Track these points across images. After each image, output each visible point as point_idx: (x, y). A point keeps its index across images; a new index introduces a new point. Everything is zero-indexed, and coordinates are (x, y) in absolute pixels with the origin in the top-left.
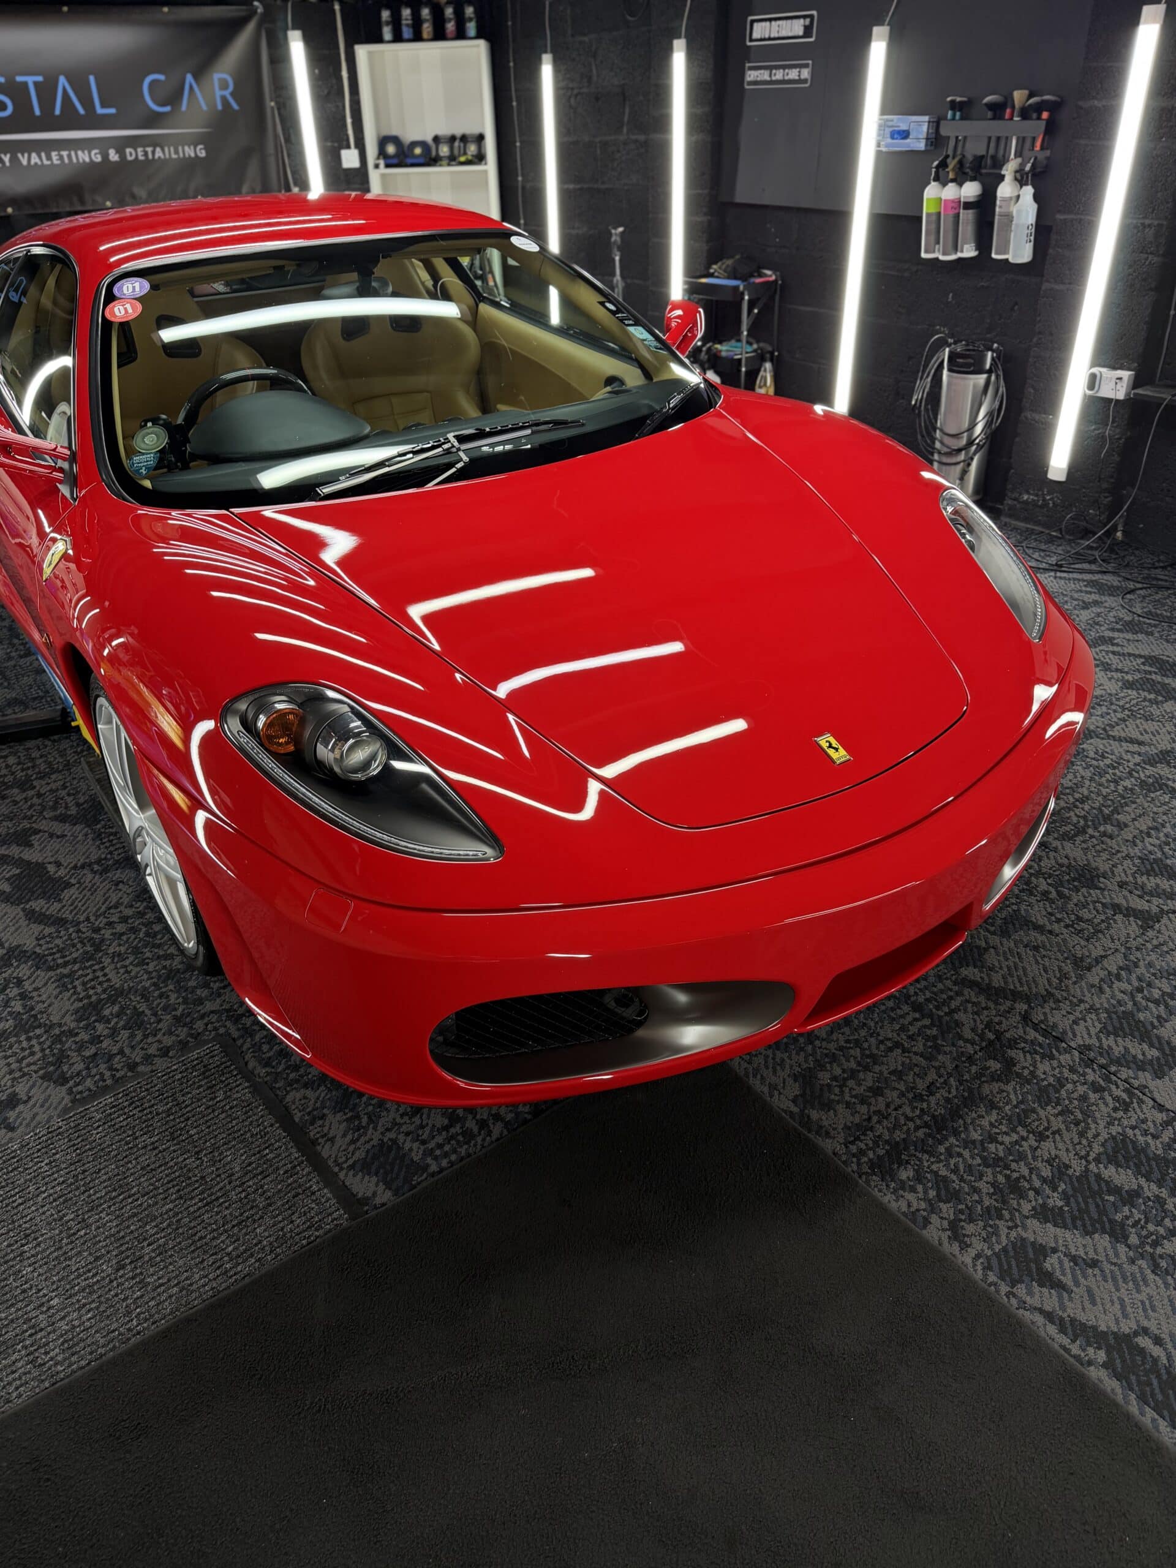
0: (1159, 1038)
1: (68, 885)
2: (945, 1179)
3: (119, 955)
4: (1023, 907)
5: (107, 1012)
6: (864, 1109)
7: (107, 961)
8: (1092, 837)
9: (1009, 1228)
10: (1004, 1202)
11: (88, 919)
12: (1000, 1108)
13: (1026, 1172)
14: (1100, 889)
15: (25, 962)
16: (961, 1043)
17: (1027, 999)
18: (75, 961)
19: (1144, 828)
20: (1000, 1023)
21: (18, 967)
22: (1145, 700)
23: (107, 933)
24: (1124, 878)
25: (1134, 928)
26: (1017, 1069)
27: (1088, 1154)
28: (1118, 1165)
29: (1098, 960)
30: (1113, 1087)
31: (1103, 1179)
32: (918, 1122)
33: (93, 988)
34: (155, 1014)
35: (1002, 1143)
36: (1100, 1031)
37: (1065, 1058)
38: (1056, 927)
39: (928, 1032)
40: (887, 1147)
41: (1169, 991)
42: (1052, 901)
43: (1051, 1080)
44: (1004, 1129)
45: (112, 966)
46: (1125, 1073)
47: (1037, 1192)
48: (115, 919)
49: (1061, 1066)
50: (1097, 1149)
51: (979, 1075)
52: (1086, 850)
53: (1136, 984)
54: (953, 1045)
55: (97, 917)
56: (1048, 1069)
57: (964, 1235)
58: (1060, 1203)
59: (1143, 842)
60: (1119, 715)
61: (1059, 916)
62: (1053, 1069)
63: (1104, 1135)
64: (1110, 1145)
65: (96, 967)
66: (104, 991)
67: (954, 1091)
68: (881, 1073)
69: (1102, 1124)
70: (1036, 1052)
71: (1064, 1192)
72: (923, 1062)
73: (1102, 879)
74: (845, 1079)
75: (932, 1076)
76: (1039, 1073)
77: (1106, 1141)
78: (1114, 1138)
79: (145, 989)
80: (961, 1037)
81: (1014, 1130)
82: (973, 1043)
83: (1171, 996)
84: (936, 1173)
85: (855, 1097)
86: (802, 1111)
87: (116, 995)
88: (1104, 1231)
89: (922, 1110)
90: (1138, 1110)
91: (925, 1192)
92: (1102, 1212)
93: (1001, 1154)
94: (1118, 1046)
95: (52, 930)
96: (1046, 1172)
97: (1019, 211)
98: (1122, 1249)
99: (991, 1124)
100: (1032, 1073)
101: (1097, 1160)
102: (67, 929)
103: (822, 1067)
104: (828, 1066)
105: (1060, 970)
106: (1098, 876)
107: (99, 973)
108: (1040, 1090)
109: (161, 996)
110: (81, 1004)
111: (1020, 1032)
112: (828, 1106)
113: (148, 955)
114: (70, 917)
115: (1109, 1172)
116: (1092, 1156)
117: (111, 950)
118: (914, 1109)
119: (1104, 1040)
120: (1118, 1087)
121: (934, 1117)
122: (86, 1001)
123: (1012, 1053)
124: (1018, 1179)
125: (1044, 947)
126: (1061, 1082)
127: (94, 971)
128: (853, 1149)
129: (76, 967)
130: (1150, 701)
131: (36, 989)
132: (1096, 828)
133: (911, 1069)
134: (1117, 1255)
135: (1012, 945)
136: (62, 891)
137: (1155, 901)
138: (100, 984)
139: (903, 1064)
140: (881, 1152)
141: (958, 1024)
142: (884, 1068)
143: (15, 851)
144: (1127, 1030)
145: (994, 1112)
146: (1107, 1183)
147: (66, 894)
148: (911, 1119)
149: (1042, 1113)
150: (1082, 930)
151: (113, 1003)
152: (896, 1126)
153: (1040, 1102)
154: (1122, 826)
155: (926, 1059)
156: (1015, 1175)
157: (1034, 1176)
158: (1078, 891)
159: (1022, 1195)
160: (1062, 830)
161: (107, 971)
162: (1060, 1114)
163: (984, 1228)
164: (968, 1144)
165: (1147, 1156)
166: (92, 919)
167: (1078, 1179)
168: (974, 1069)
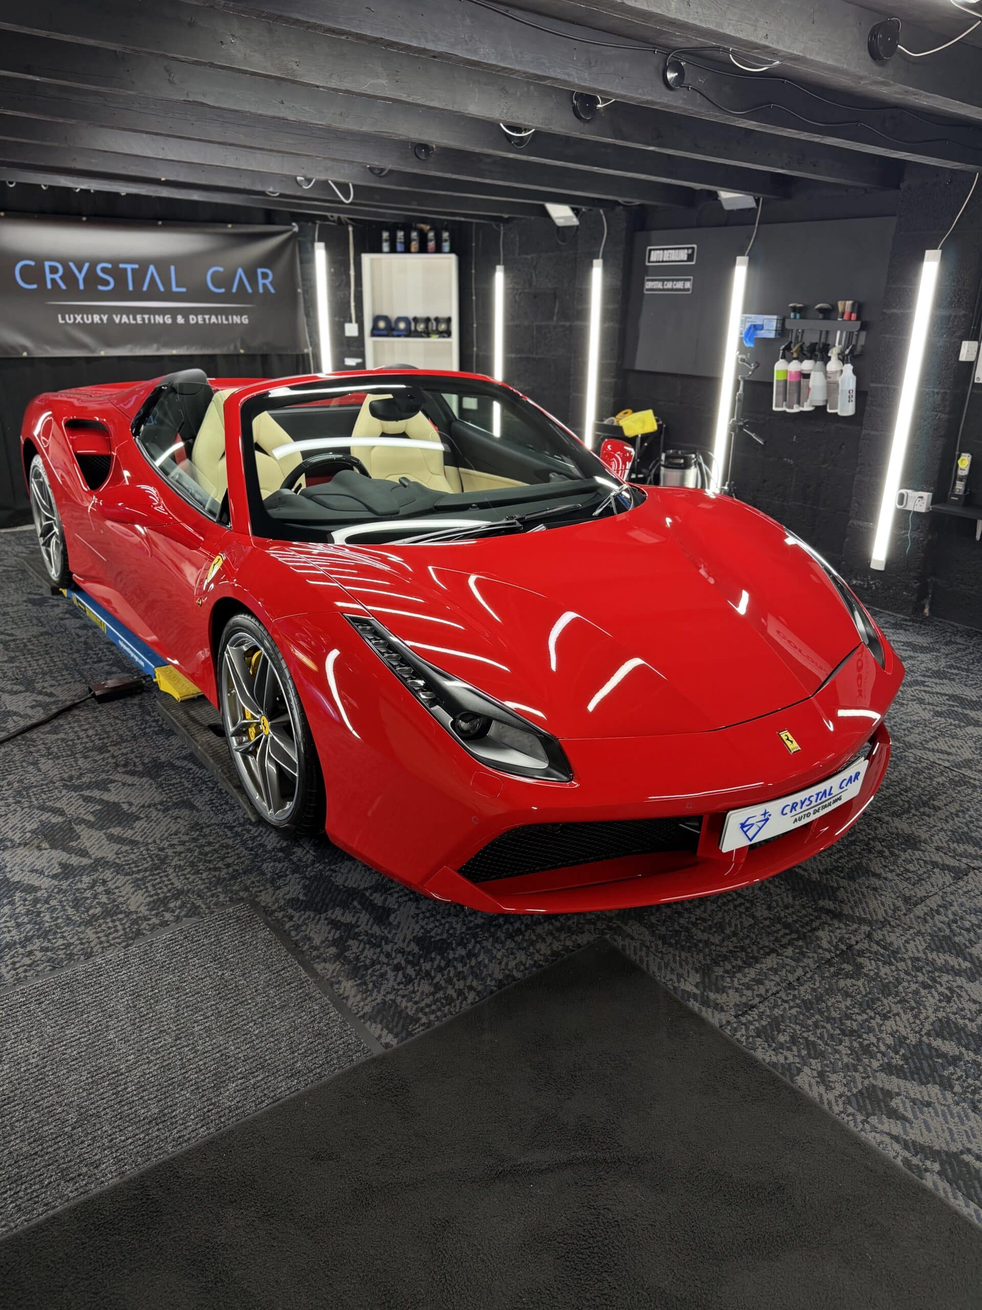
0: (970, 955)
1: (138, 818)
2: (814, 1043)
3: (180, 866)
4: (864, 861)
5: (172, 905)
6: (749, 993)
7: (170, 871)
8: (914, 815)
9: (863, 1078)
10: (859, 1060)
11: (154, 842)
12: (852, 997)
13: (875, 1041)
14: (922, 850)
15: (109, 869)
16: (820, 951)
17: (870, 924)
18: (146, 870)
19: (953, 811)
20: (849, 939)
21: (102, 872)
22: (951, 724)
23: (170, 852)
24: (940, 844)
25: (948, 879)
26: (865, 970)
27: (921, 1030)
28: (944, 1038)
29: (922, 900)
30: (938, 986)
31: (933, 1048)
32: (792, 1004)
33: (161, 888)
34: (209, 908)
35: (856, 1020)
36: (926, 948)
37: (901, 965)
38: (889, 875)
39: (796, 943)
40: (769, 1020)
41: (977, 922)
42: (886, 858)
43: (891, 979)
44: (856, 1010)
45: (174, 874)
46: (945, 978)
47: (883, 1054)
48: (175, 842)
49: (898, 970)
50: (927, 1027)
51: (836, 974)
52: (910, 824)
53: (951, 917)
54: (815, 952)
55: (162, 841)
56: (888, 972)
57: (830, 1082)
58: (901, 1063)
59: (953, 820)
60: (932, 734)
61: (891, 868)
62: (893, 972)
63: (933, 1018)
64: (937, 1024)
65: (162, 874)
66: (169, 891)
67: (818, 984)
68: (761, 969)
69: (931, 1010)
70: (879, 960)
71: (903, 1055)
72: (793, 964)
73: (923, 844)
74: (734, 973)
75: (800, 972)
76: (882, 974)
77: (934, 1022)
78: (940, 1020)
79: (200, 890)
80: (820, 947)
81: (864, 1012)
82: (830, 951)
83: (979, 927)
84: (806, 1039)
85: (743, 984)
86: (702, 993)
87: (178, 894)
88: (935, 1083)
89: (794, 996)
90: (958, 1002)
91: (799, 1051)
92: (933, 1069)
93: (855, 1027)
94: (940, 959)
95: (128, 848)
96: (890, 1041)
97: (842, 381)
98: (949, 1095)
99: (847, 1007)
100: (877, 974)
101: (928, 1034)
102: (139, 848)
103: (717, 964)
104: (721, 963)
105: (894, 905)
106: (920, 841)
107: (165, 879)
108: (883, 985)
109: (212, 896)
110: (151, 899)
111: (867, 946)
112: (723, 990)
113: (201, 867)
114: (141, 840)
115: (937, 1043)
116: (924, 1032)
117: (173, 863)
118: (787, 995)
119: (929, 955)
120: (942, 986)
121: (803, 1001)
122: (155, 897)
123: (860, 960)
124: (868, 1045)
125: (881, 888)
126: (899, 981)
127: (161, 877)
128: (743, 1020)
129: (148, 873)
130: (955, 725)
131: (117, 888)
132: (917, 810)
133: (783, 967)
134: (945, 1099)
135: (857, 886)
136: (134, 822)
137: (964, 860)
138: (166, 886)
139: (778, 963)
140: (764, 1023)
141: (818, 938)
142: (764, 966)
143: (96, 794)
144: (946, 949)
145: (849, 999)
146: (936, 1050)
147: (137, 824)
148: (786, 1002)
149: (885, 1001)
150: (910, 878)
151: (176, 899)
152: (776, 1006)
153: (883, 993)
154: (936, 809)
155: (794, 960)
156: (866, 1042)
157: (880, 1044)
158: (905, 851)
159: (872, 1056)
160: (892, 810)
161: (170, 877)
162: (899, 1002)
163: (845, 1077)
164: (829, 1019)
165: (965, 1032)
166: (158, 842)
167: (914, 1046)
168: (832, 969)
